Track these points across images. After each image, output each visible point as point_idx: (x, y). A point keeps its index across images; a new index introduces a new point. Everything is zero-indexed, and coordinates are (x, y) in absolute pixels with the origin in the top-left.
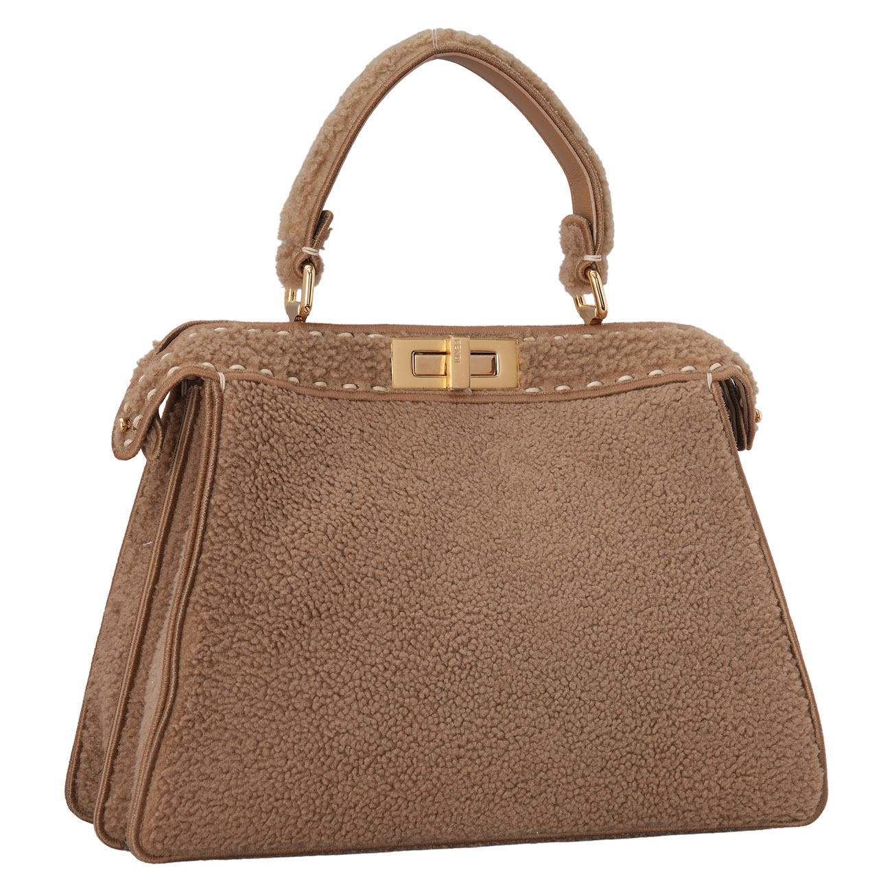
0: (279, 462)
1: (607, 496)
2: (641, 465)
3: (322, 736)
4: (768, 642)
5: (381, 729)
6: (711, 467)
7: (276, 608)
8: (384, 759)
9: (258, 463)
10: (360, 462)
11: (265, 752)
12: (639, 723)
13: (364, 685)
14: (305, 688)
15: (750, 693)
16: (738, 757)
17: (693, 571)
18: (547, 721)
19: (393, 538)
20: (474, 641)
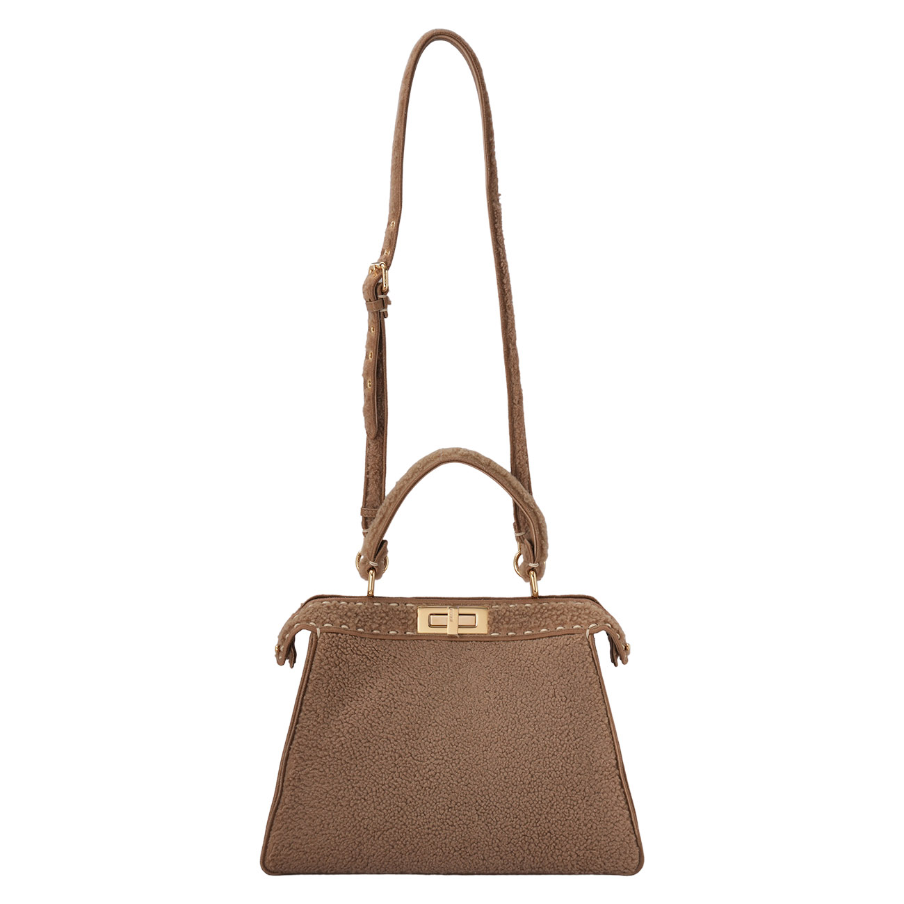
0: (343, 676)
1: (524, 696)
2: (544, 680)
3: (355, 820)
4: (608, 779)
5: (386, 817)
6: (583, 682)
7: (334, 753)
8: (387, 833)
9: (331, 678)
10: (390, 675)
11: (326, 826)
12: (529, 821)
13: (378, 795)
14: (347, 795)
15: (596, 806)
16: (587, 840)
17: (566, 739)
18: (477, 818)
19: (400, 718)
20: (438, 774)
